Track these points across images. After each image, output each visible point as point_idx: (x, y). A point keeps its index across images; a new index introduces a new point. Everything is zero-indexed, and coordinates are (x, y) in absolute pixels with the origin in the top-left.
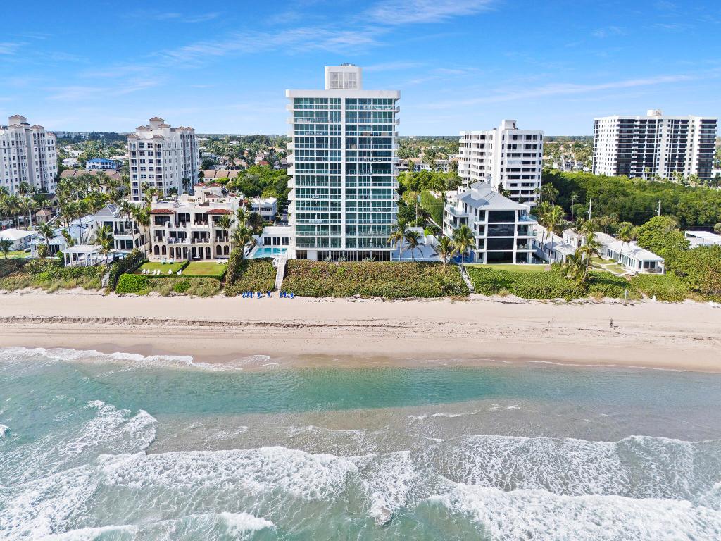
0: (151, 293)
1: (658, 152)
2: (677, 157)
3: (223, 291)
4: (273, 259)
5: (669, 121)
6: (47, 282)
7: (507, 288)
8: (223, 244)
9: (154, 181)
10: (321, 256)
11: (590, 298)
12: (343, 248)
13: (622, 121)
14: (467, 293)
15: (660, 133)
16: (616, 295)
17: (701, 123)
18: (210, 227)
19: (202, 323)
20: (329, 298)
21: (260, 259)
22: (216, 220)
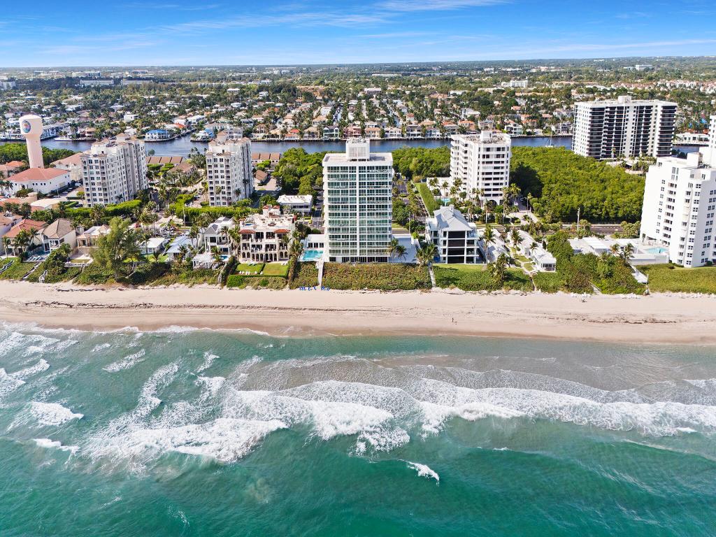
0: (247, 287)
1: (625, 134)
2: (642, 137)
3: (288, 286)
4: (315, 262)
5: (635, 107)
6: (186, 280)
7: (455, 284)
8: (284, 251)
9: (225, 185)
10: (345, 260)
11: (503, 290)
12: (358, 255)
13: (594, 109)
14: (431, 287)
15: (627, 118)
16: (518, 289)
17: (662, 109)
18: (275, 241)
19: (280, 309)
20: (348, 291)
21: (308, 262)
22: (279, 236)
